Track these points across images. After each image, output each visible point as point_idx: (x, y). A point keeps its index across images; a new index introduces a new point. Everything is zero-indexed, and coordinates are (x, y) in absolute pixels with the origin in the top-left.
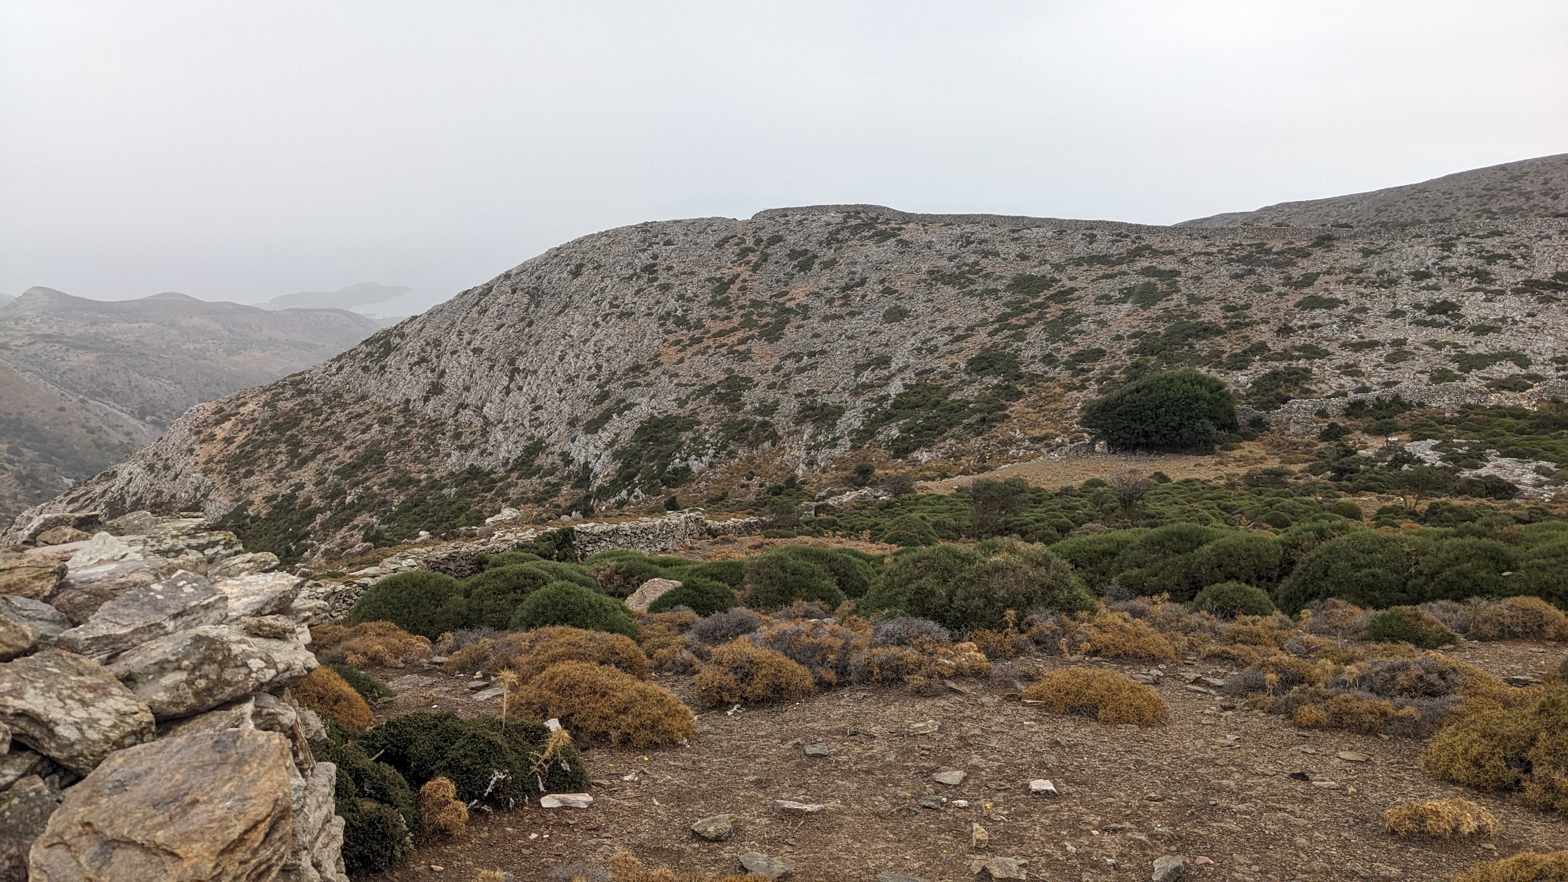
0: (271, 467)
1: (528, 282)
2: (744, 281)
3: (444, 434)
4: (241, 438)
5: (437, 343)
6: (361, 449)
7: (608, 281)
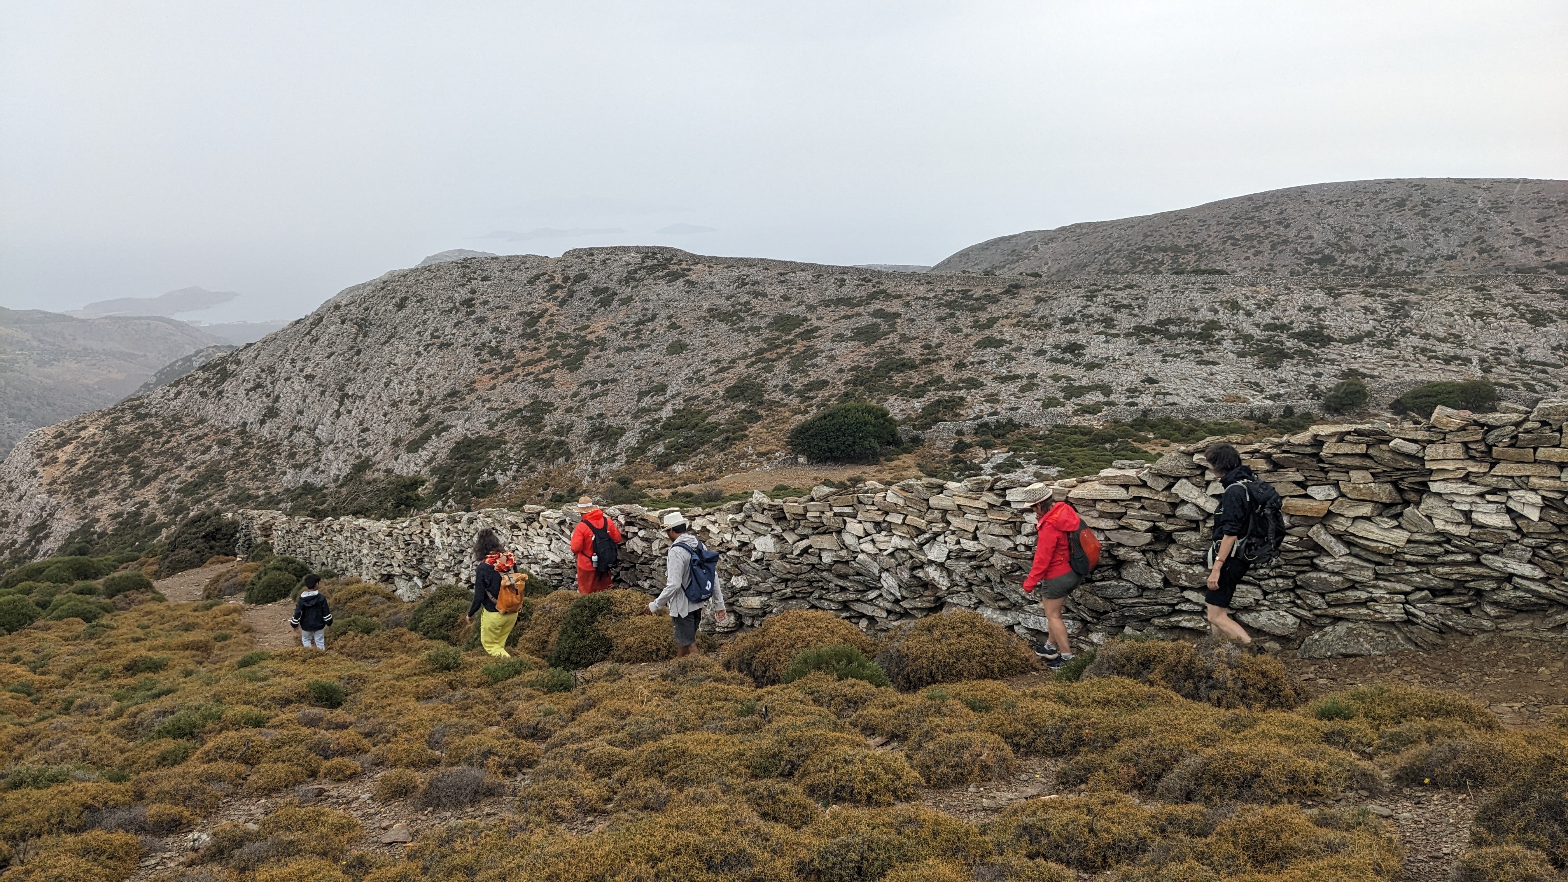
0: (115, 486)
1: (356, 313)
2: (552, 315)
3: (279, 454)
4: (83, 460)
5: (271, 370)
6: (201, 469)
7: (429, 314)
